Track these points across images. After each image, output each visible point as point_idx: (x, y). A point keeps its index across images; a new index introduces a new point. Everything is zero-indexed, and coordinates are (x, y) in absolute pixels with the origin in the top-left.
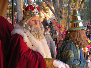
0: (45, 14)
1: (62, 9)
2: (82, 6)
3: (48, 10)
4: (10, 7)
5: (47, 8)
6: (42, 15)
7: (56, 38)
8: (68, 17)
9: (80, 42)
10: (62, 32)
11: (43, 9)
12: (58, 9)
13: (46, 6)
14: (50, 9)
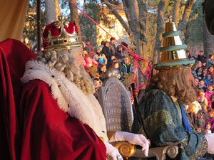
0: (107, 30)
1: (145, 21)
2: (188, 14)
3: (114, 22)
4: (32, 15)
5: (112, 17)
6: (100, 34)
7: (133, 85)
8: (158, 37)
9: (185, 93)
10: (144, 70)
11: (102, 19)
12: (136, 20)
13: (110, 13)
14: (117, 20)
